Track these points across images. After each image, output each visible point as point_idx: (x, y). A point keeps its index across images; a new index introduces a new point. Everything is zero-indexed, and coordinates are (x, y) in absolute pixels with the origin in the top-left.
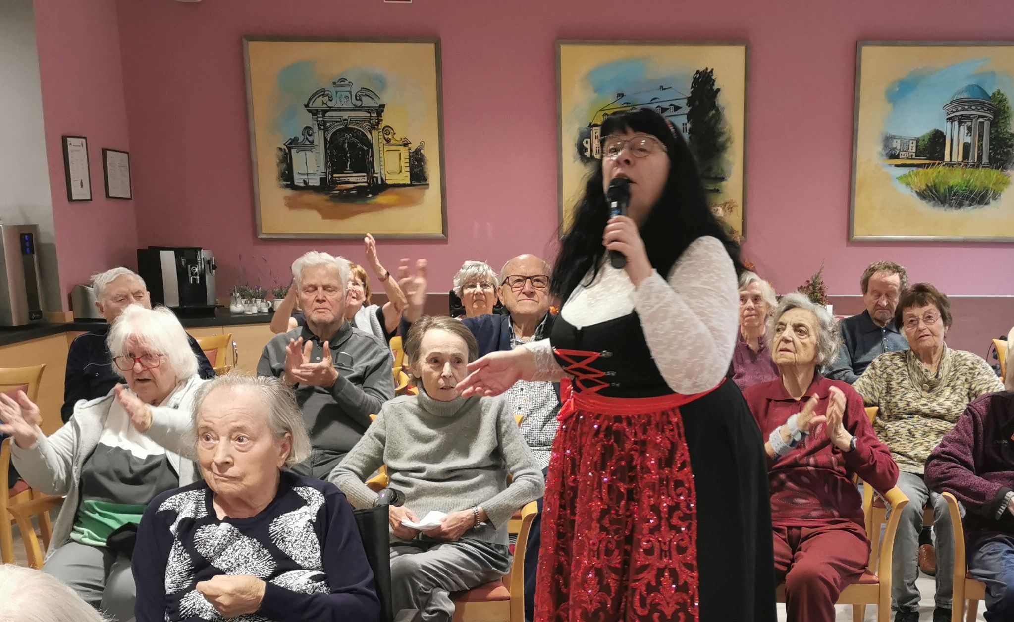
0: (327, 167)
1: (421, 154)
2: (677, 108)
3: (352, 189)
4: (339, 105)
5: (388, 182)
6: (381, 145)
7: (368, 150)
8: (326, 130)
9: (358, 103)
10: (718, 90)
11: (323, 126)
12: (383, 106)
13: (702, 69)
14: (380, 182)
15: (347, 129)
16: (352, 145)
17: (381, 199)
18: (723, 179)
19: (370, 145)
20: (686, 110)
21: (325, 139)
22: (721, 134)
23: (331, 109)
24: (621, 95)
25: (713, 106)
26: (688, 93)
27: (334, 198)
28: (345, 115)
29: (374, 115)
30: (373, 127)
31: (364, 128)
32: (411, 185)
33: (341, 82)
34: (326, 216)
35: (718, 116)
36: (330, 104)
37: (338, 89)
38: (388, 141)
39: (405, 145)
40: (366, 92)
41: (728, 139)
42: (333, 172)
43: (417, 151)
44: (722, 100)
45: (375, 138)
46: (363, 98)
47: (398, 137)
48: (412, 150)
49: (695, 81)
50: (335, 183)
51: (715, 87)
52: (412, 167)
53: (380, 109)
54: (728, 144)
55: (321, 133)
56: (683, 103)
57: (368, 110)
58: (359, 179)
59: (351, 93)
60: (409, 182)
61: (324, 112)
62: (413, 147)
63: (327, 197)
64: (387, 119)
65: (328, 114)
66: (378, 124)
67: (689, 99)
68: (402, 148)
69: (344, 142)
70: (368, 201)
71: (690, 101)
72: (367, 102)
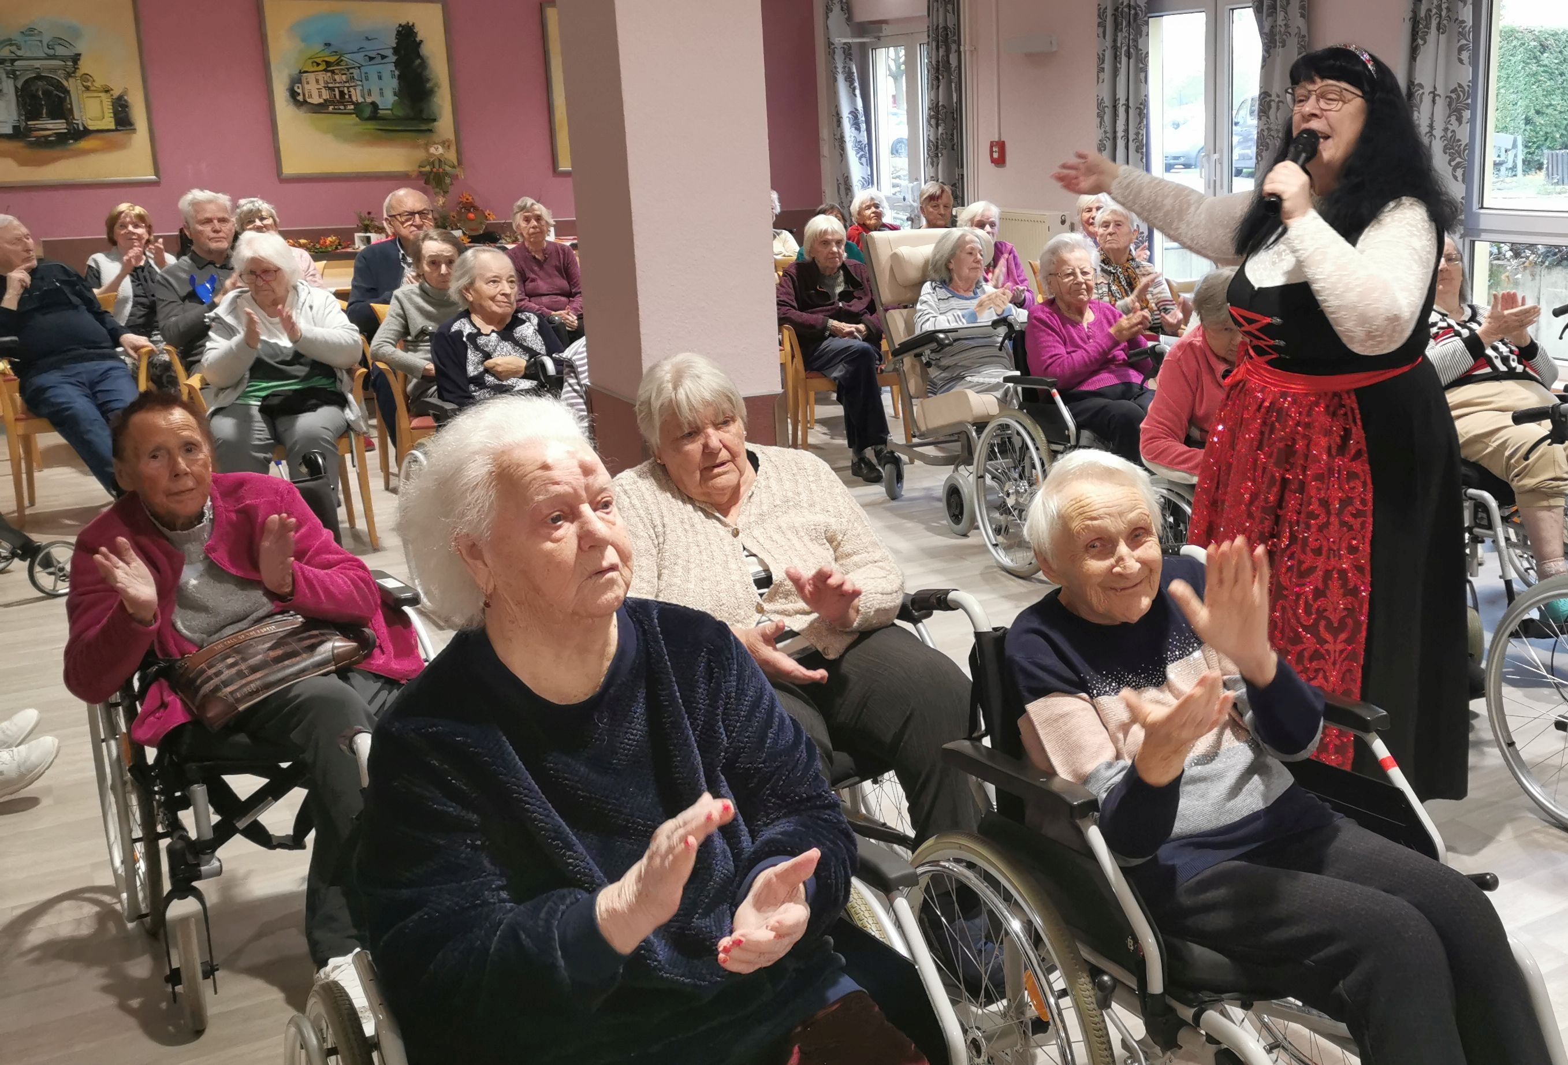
0: (20, 115)
1: (126, 101)
2: (383, 57)
3: (49, 136)
4: (28, 54)
5: (91, 128)
6: (80, 92)
7: (65, 98)
8: (16, 78)
9: (51, 52)
10: (421, 41)
11: (13, 74)
12: (79, 55)
13: (404, 22)
14: (81, 128)
15: (39, 77)
16: (46, 93)
17: (84, 144)
18: (435, 120)
19: (67, 92)
20: (394, 58)
21: (16, 87)
22: (428, 80)
23: (20, 58)
24: (327, 45)
25: (419, 56)
26: (393, 42)
27: (31, 145)
28: (37, 64)
29: (70, 63)
30: (69, 75)
31: (60, 76)
32: (116, 130)
33: (30, 32)
34: (23, 162)
35: (424, 65)
36: (19, 53)
37: (27, 38)
38: (87, 88)
39: (107, 91)
40: (59, 41)
41: (436, 85)
42: (28, 119)
43: (120, 98)
44: (426, 50)
45: (71, 85)
46: (57, 47)
47: (98, 84)
48: (115, 97)
49: (399, 33)
50: (29, 130)
51: (418, 39)
52: (116, 114)
53: (76, 59)
54: (436, 89)
55: (11, 82)
56: (389, 53)
57: (63, 59)
58: (58, 126)
59: (41, 41)
60: (114, 127)
61: (13, 61)
62: (116, 93)
63: (21, 144)
64: (85, 67)
65: (16, 63)
66: (74, 72)
67: (394, 48)
68: (102, 95)
69: (37, 90)
70: (70, 147)
71: (396, 51)
72: (61, 51)
